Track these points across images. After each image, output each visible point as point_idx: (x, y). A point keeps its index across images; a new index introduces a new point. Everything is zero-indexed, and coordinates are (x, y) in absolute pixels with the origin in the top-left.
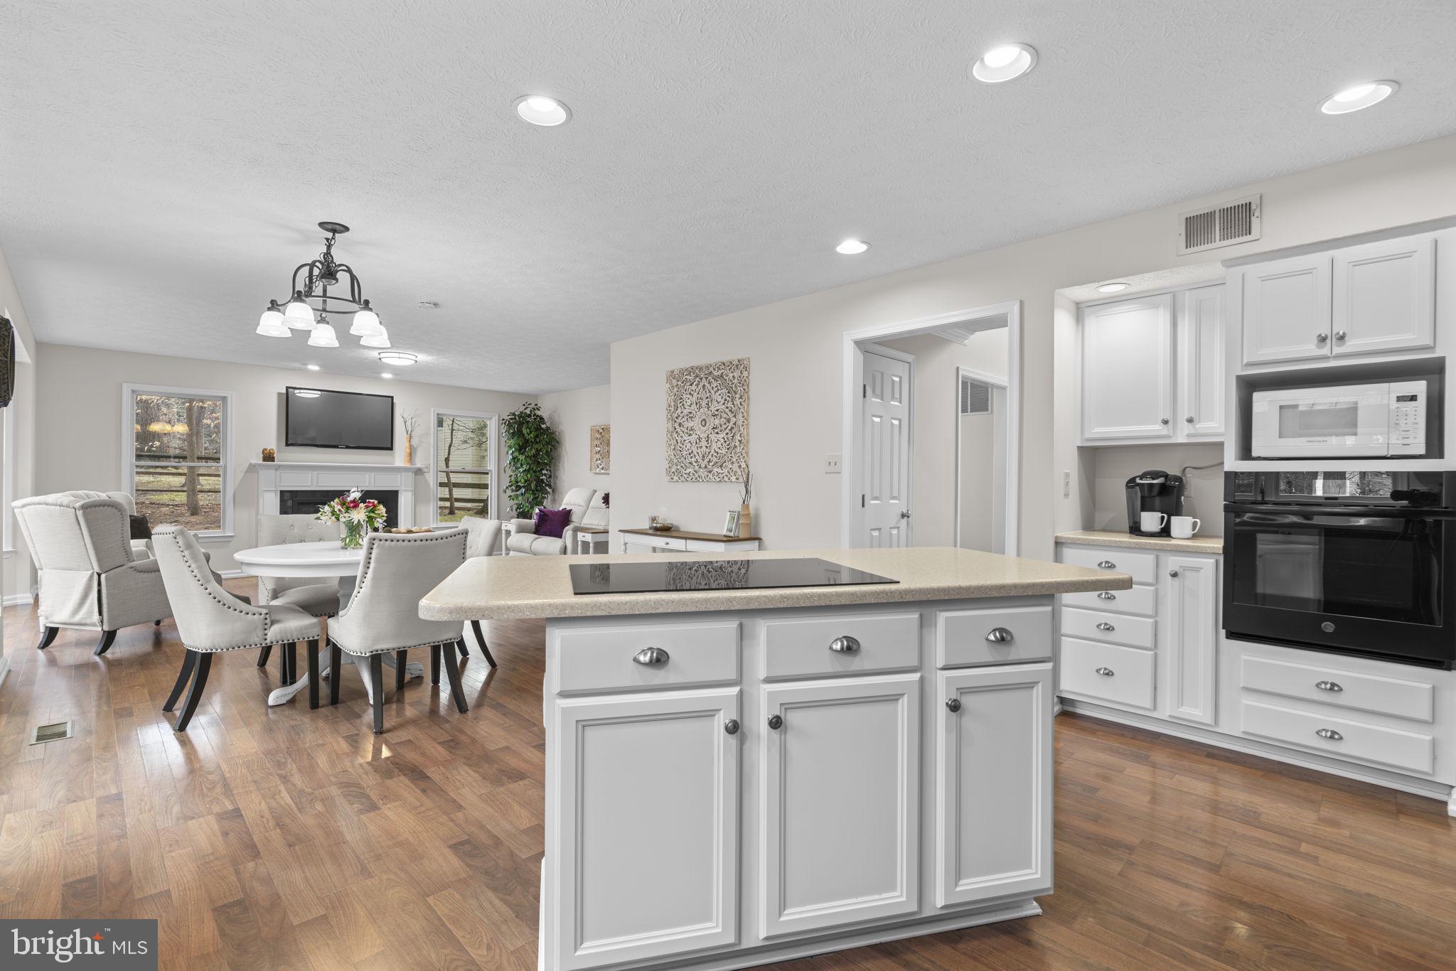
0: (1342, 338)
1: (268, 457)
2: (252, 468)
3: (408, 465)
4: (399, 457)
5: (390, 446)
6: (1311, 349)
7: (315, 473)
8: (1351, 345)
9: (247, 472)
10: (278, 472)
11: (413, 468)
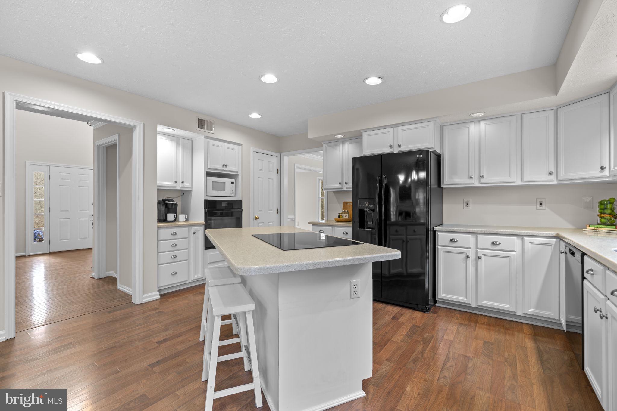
0: (226, 166)
6: (220, 167)
8: (228, 168)
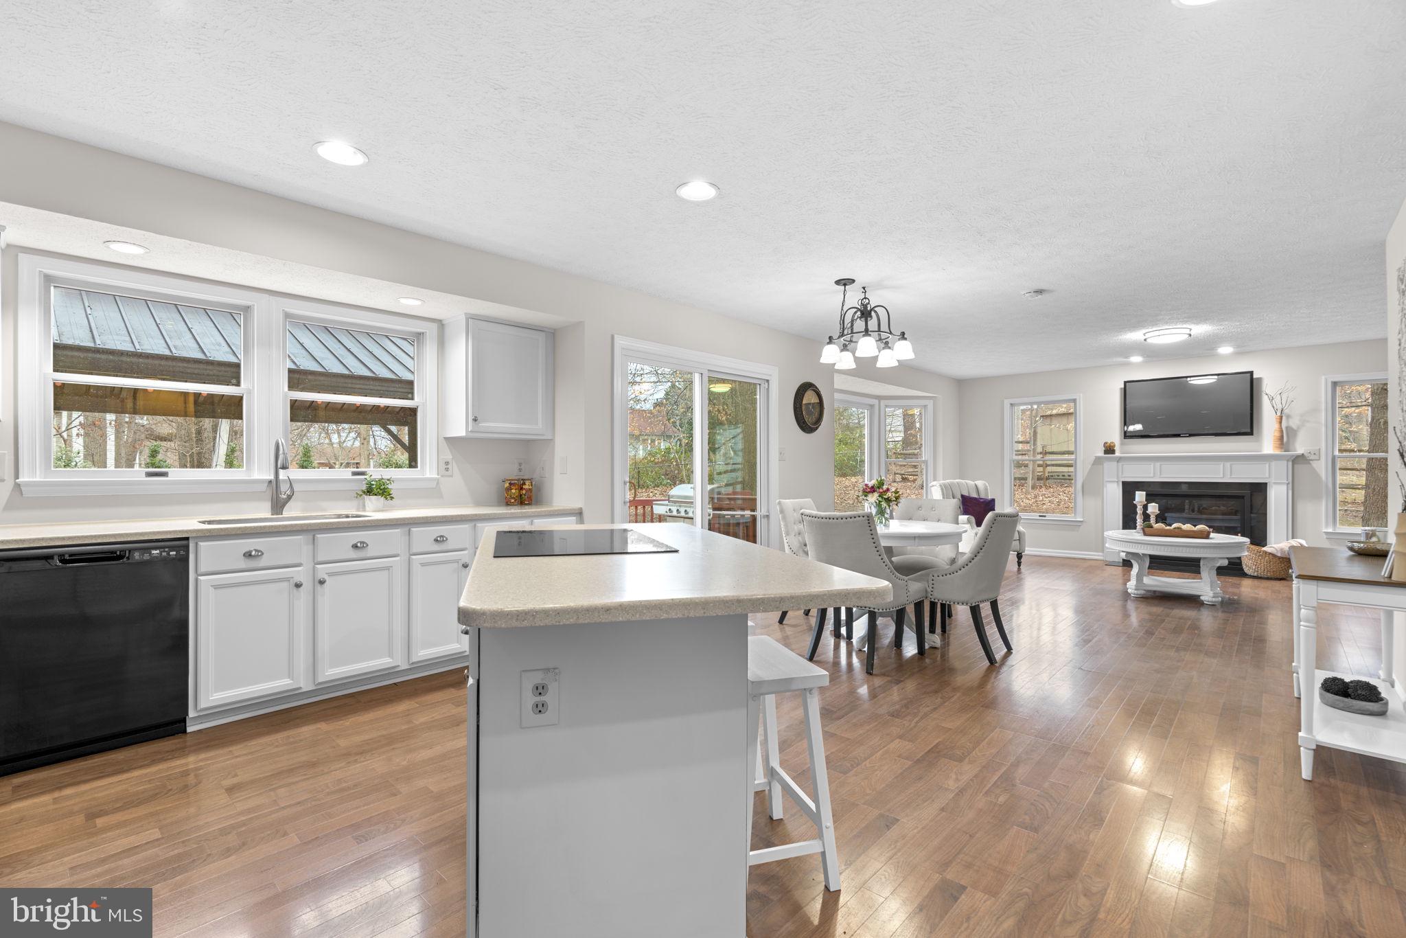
1: (1109, 450)
2: (1098, 461)
3: (1278, 452)
4: (1267, 443)
5: (1249, 430)
7: (1158, 464)
9: (1093, 464)
10: (1120, 464)
11: (1287, 456)
